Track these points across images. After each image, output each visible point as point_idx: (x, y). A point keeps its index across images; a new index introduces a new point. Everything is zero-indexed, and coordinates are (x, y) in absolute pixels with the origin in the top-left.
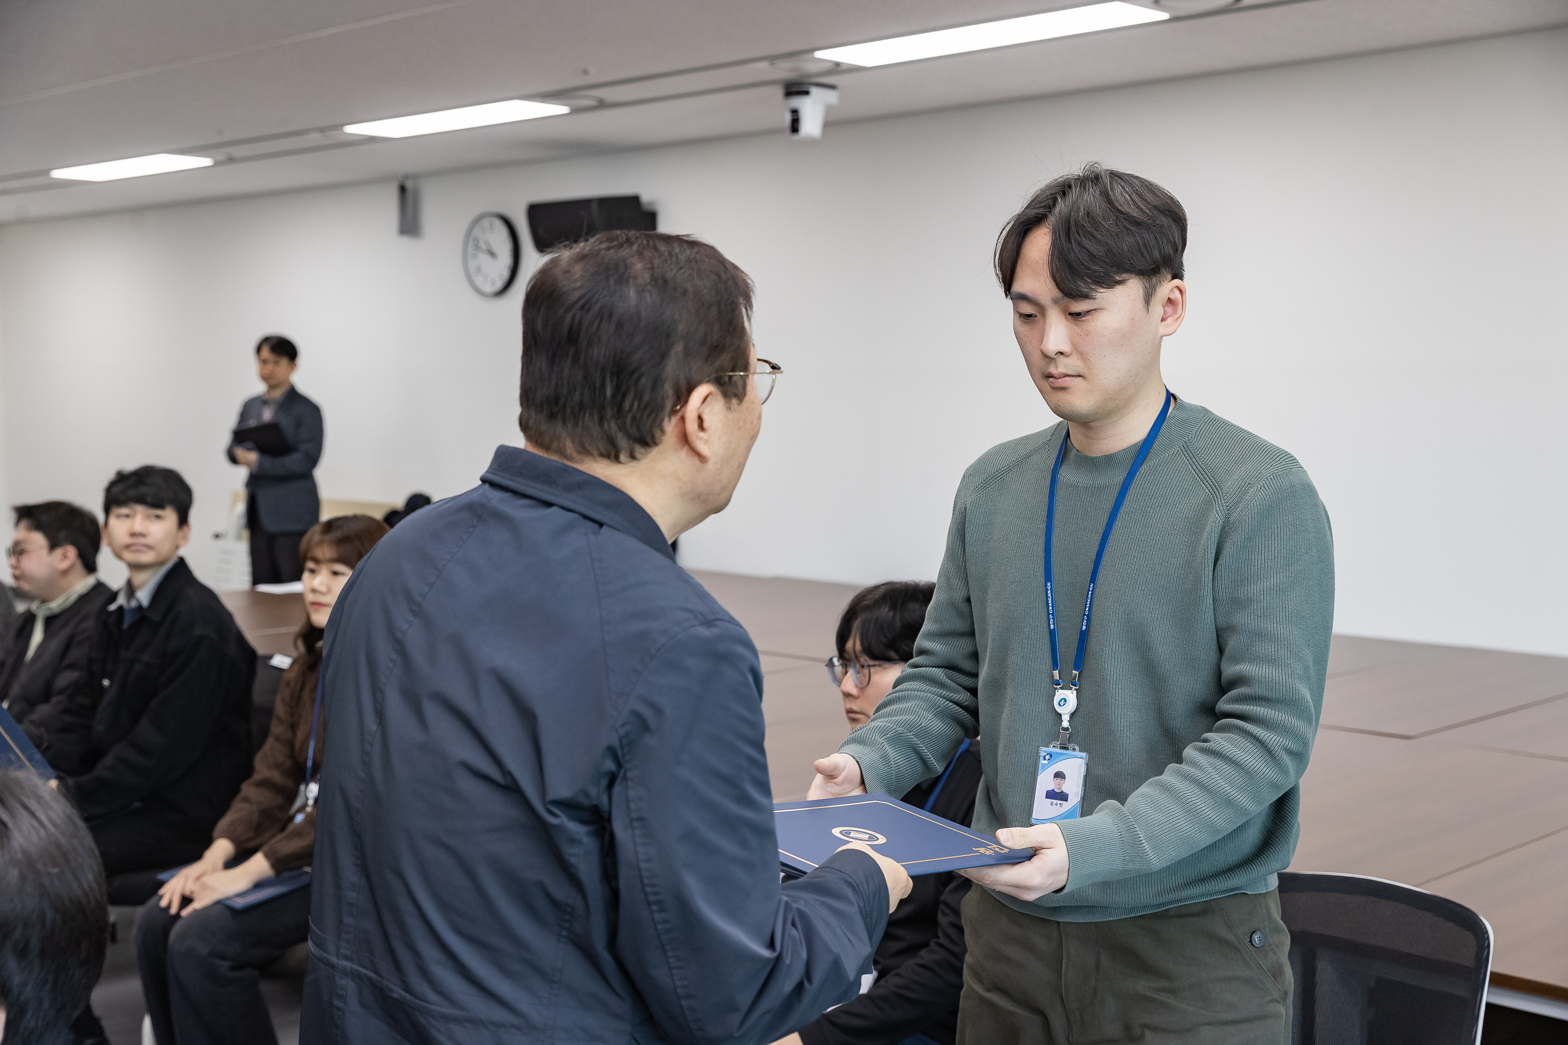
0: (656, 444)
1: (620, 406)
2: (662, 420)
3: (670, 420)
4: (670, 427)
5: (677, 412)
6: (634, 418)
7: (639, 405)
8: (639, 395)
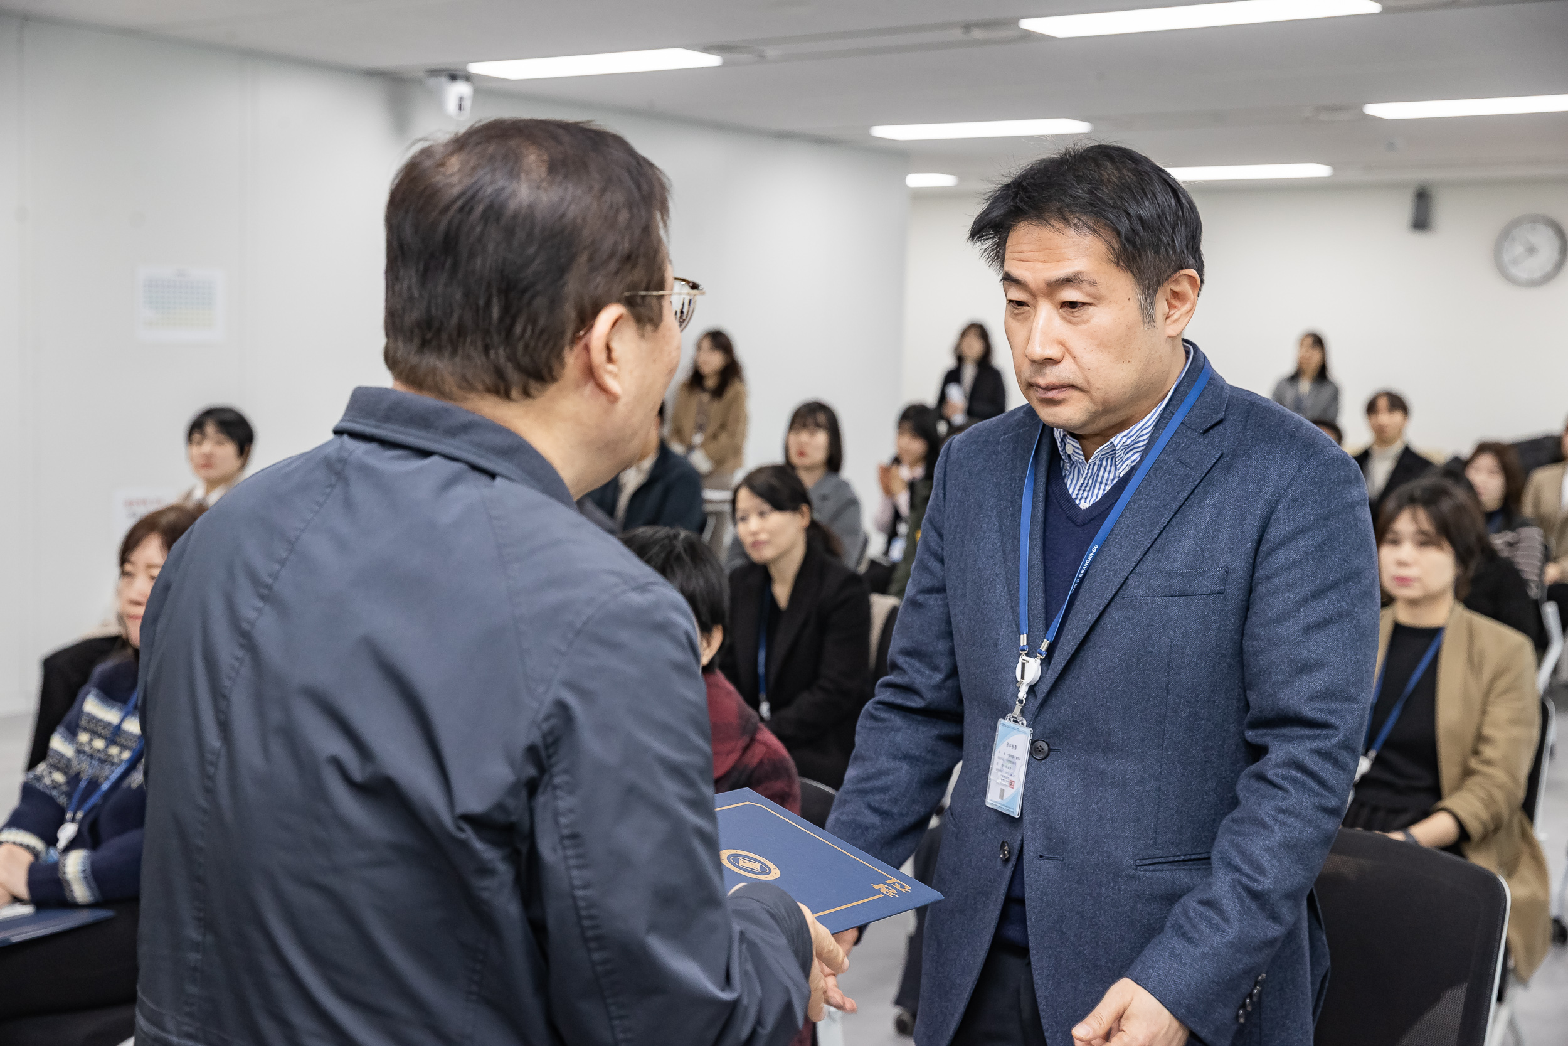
0: (553, 379)
1: (509, 331)
2: (562, 349)
3: (571, 349)
4: (572, 359)
5: (581, 337)
6: (526, 347)
7: (533, 331)
8: (533, 320)
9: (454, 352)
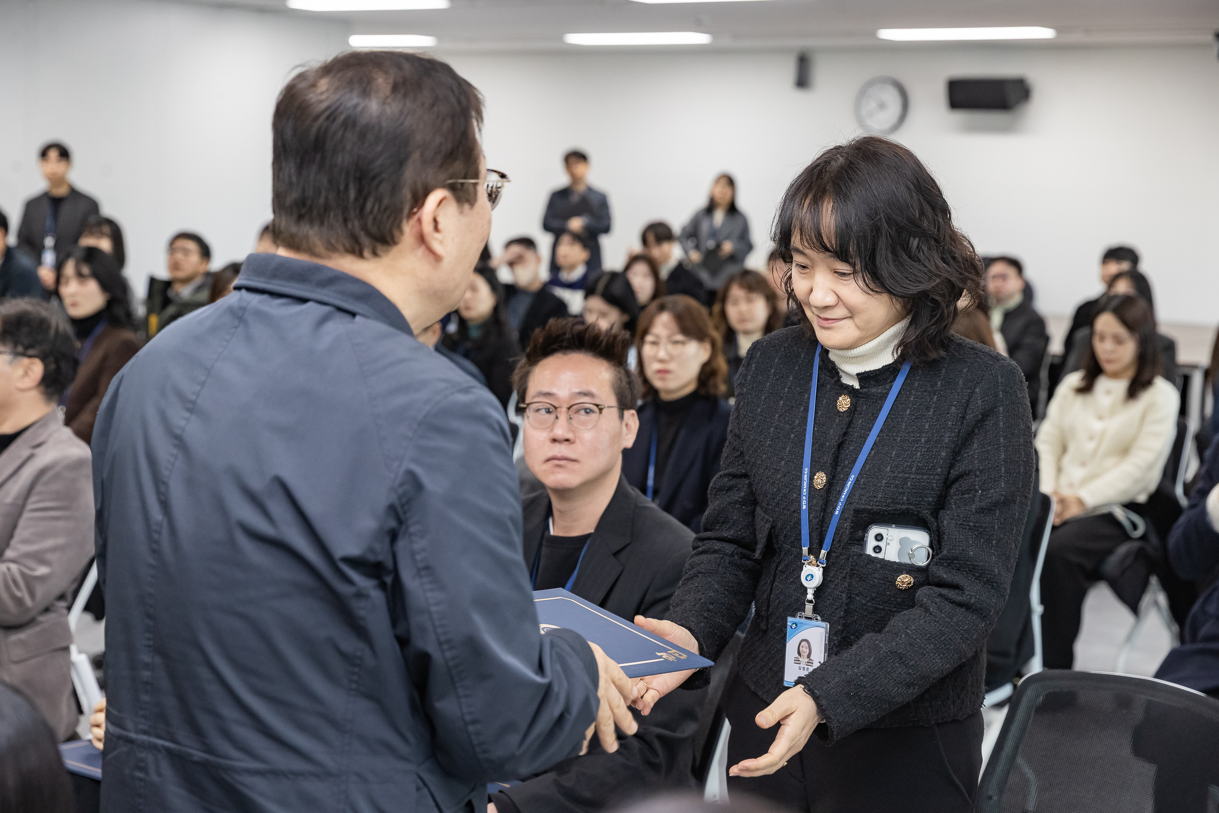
0: (395, 243)
1: (362, 208)
2: (401, 222)
3: (408, 221)
4: (408, 229)
5: (415, 213)
6: (375, 219)
7: (379, 208)
8: (379, 200)
9: (322, 223)
